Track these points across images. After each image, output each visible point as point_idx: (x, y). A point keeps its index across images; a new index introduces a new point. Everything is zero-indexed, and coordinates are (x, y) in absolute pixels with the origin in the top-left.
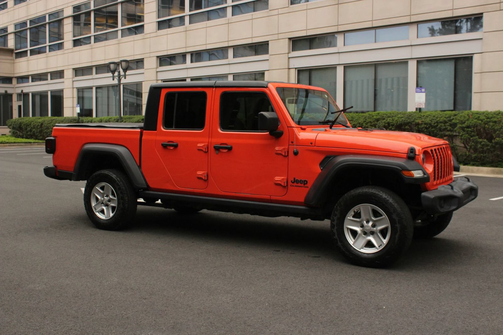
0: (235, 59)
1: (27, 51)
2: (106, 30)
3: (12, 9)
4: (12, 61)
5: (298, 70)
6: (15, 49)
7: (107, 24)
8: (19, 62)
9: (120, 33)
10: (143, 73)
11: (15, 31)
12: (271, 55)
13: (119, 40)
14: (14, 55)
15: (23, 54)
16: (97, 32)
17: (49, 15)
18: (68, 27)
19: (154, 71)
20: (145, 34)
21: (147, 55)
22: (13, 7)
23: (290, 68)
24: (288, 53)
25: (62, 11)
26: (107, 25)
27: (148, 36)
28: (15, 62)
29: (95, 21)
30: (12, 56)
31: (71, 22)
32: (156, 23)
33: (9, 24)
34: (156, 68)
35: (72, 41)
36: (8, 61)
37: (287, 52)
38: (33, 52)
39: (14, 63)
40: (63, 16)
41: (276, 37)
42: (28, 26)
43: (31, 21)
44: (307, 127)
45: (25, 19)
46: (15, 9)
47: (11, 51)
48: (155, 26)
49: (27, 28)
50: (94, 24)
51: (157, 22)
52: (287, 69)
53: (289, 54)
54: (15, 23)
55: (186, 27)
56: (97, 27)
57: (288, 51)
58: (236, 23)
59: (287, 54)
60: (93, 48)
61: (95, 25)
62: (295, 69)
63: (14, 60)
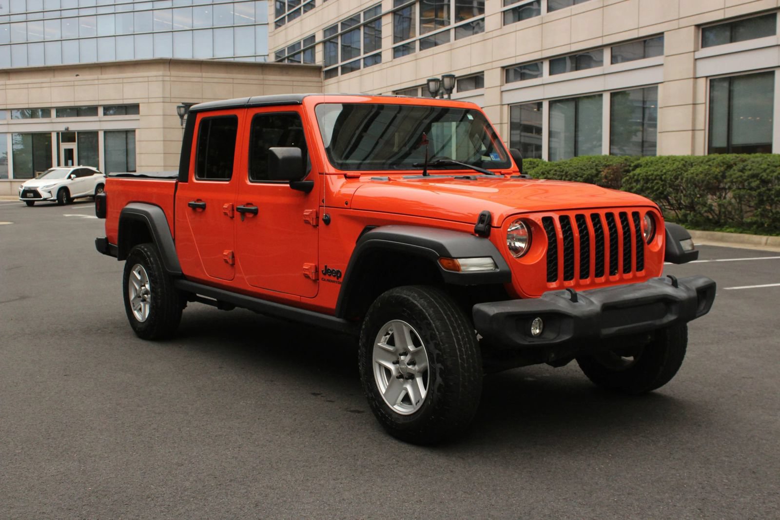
0: (613, 65)
1: (336, 68)
2: (435, 29)
3: (321, 8)
4: (320, 84)
5: (711, 81)
6: (323, 66)
7: (437, 19)
8: (328, 85)
9: (452, 32)
10: (483, 95)
11: (323, 40)
12: (667, 56)
13: (451, 45)
14: (323, 75)
15: (331, 73)
16: (424, 33)
17: (364, 13)
18: (387, 27)
19: (497, 91)
20: (487, 33)
21: (489, 66)
22: (322, 4)
23: (698, 76)
24: (694, 52)
25: (379, 6)
26: (436, 21)
27: (490, 35)
28: (323, 85)
29: (421, 15)
30: (320, 77)
31: (391, 21)
32: (500, 13)
33: (316, 30)
34: (501, 86)
35: (391, 50)
36: (315, 84)
37: (692, 50)
38: (346, 69)
39: (322, 87)
40: (381, 13)
41: (674, 25)
42: (340, 31)
43: (342, 24)
44: (362, 174)
45: (336, 21)
46: (325, 7)
47: (319, 69)
48: (498, 18)
49: (337, 34)
50: (421, 20)
51: (502, 12)
52: (692, 80)
53: (696, 53)
54: (324, 28)
55: (542, 18)
56: (424, 25)
57: (695, 48)
58: (614, 5)
59: (692, 53)
60: (418, 58)
61: (422, 22)
62: (704, 79)
63: (321, 82)
